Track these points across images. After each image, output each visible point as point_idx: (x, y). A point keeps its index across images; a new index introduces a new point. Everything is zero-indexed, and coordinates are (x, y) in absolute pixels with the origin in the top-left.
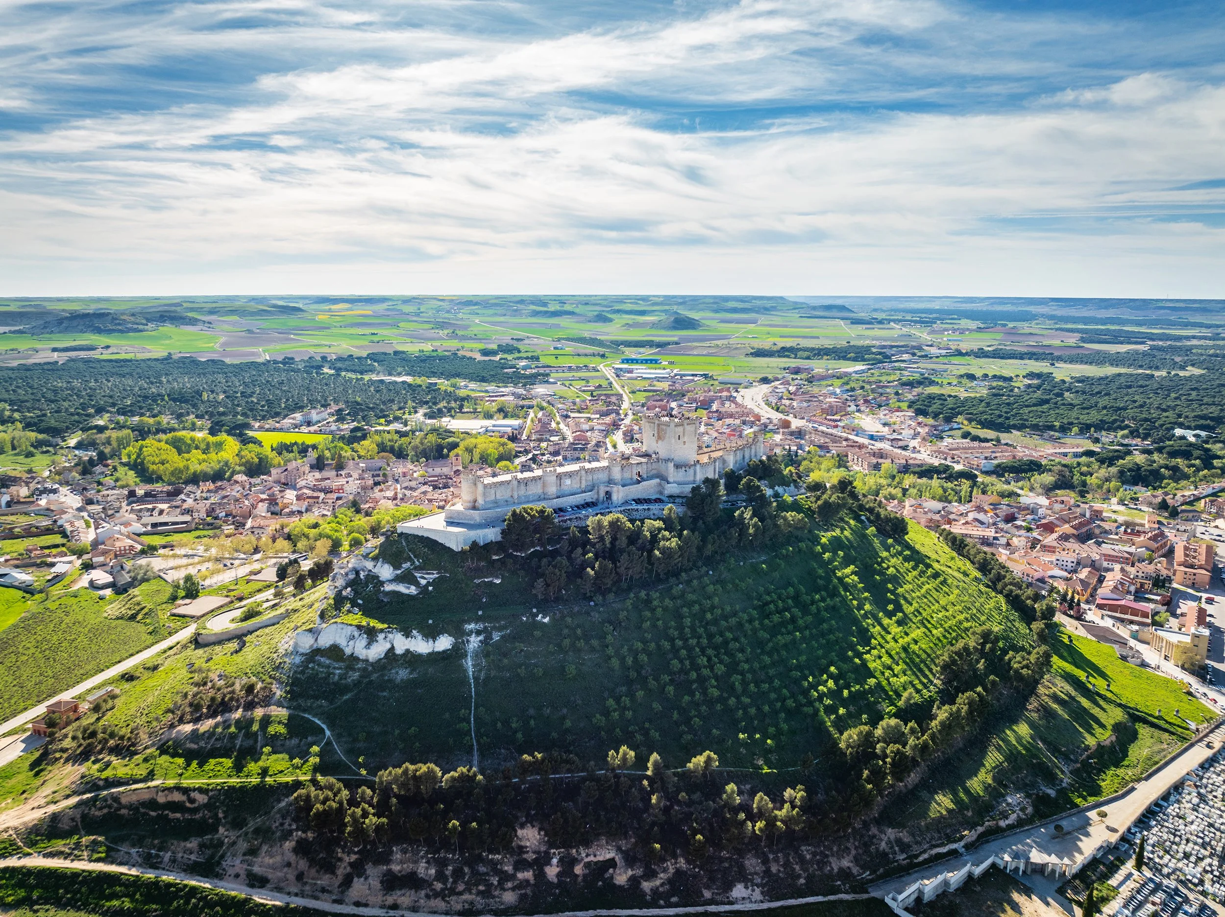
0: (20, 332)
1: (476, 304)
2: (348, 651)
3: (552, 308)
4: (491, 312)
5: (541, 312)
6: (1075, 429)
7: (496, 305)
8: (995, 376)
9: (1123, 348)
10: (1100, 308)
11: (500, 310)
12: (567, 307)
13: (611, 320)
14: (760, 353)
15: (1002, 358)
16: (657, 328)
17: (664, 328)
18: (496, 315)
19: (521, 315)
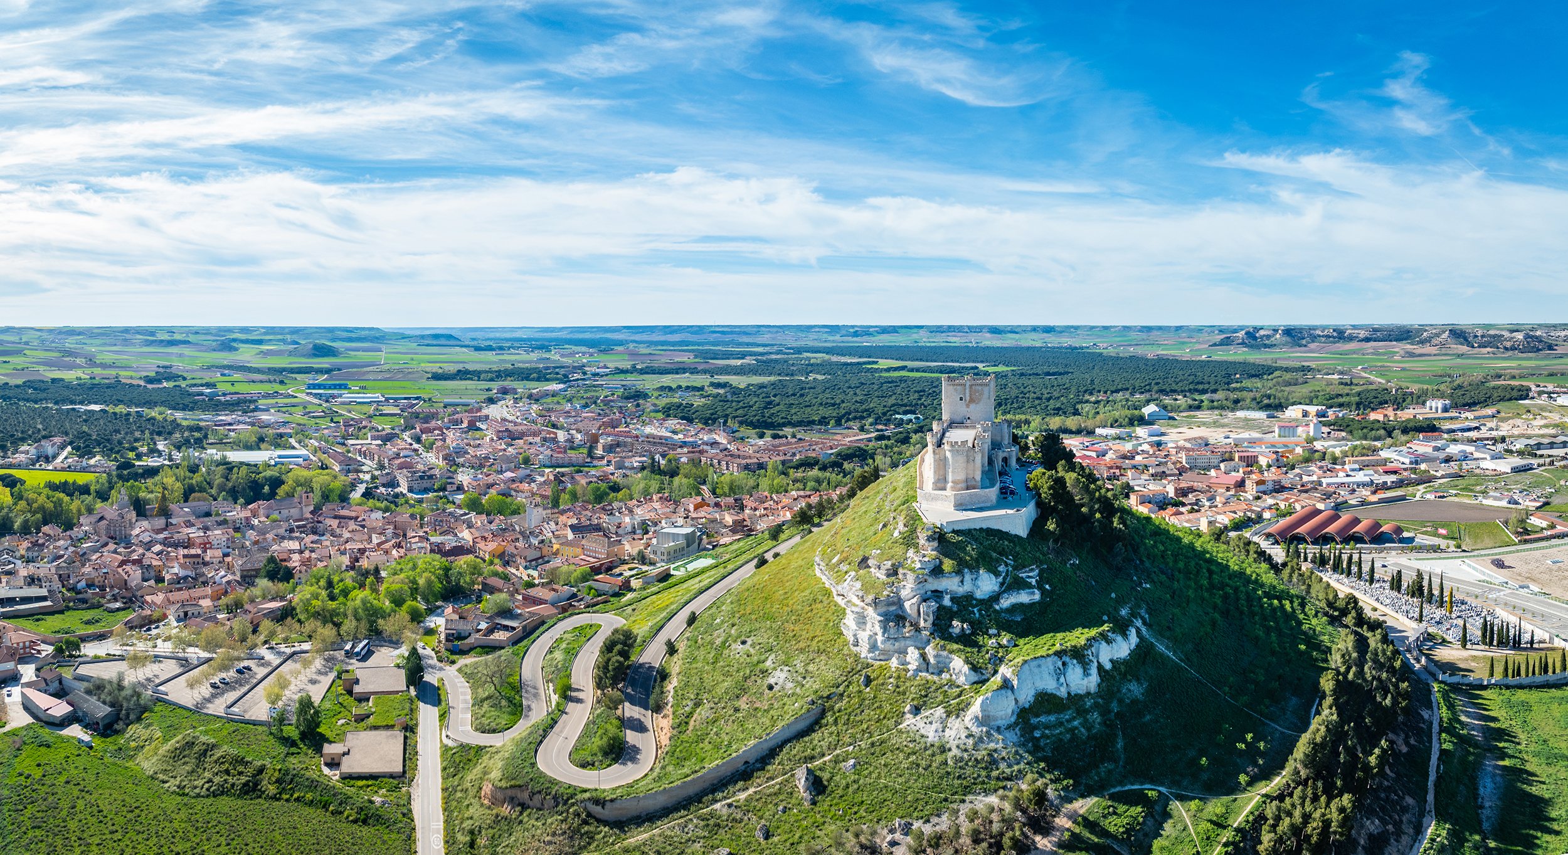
2: (1063, 692)
6: (832, 422)
8: (688, 388)
9: (739, 362)
10: (666, 333)
12: (177, 337)
13: (236, 349)
14: (437, 377)
15: (661, 373)
16: (295, 355)
17: (304, 356)
19: (134, 345)
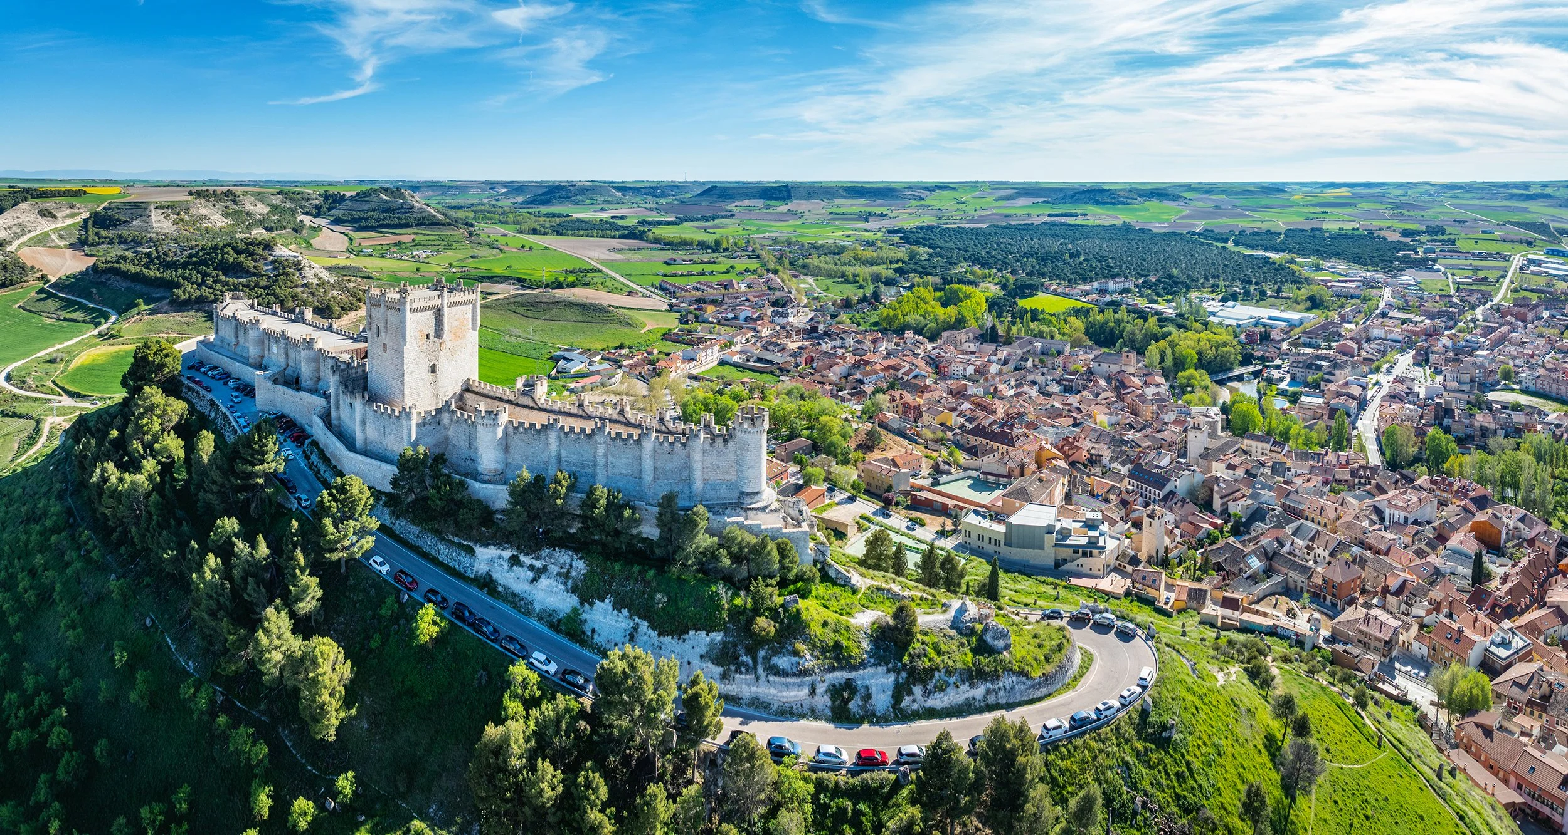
0: (1047, 202)
1: (1460, 188)
3: (1532, 191)
4: (1470, 195)
5: (1522, 195)
7: (1479, 189)
11: (1480, 194)
18: (1474, 198)
